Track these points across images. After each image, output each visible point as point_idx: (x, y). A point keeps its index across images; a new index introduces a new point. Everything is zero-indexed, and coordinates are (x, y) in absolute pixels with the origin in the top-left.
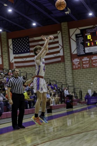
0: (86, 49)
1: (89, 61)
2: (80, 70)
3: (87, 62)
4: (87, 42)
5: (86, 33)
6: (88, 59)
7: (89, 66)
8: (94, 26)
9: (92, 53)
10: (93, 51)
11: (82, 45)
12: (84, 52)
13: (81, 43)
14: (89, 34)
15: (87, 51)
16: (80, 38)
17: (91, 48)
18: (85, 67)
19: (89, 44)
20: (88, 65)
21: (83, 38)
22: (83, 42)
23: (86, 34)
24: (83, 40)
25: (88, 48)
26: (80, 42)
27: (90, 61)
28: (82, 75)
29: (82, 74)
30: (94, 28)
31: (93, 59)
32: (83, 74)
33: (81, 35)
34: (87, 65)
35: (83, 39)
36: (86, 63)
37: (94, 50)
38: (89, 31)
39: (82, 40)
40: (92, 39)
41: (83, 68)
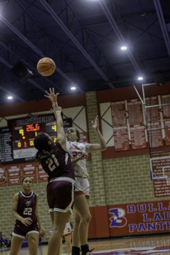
0: (15, 152)
1: (19, 172)
2: (4, 187)
3: (17, 174)
4: (16, 141)
5: (16, 126)
6: (18, 170)
7: (18, 181)
8: (30, 115)
9: (24, 159)
10: (25, 157)
11: (9, 145)
12: (11, 158)
13: (8, 143)
14: (21, 127)
15: (16, 157)
16: (6, 134)
17: (24, 151)
18: (13, 182)
19: (19, 145)
20: (18, 179)
21: (12, 134)
22: (10, 140)
23: (16, 128)
24: (11, 138)
25: (19, 151)
26: (7, 141)
27: (22, 173)
28: (8, 197)
29: (7, 195)
30: (28, 117)
31: (25, 169)
32: (9, 195)
33: (8, 130)
34: (16, 180)
35: (11, 136)
36: (15, 176)
37: (27, 154)
38: (21, 122)
39: (9, 138)
40: (24, 136)
41: (10, 184)
